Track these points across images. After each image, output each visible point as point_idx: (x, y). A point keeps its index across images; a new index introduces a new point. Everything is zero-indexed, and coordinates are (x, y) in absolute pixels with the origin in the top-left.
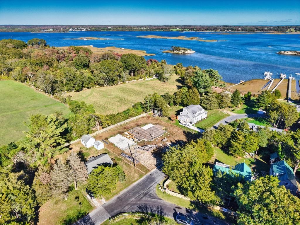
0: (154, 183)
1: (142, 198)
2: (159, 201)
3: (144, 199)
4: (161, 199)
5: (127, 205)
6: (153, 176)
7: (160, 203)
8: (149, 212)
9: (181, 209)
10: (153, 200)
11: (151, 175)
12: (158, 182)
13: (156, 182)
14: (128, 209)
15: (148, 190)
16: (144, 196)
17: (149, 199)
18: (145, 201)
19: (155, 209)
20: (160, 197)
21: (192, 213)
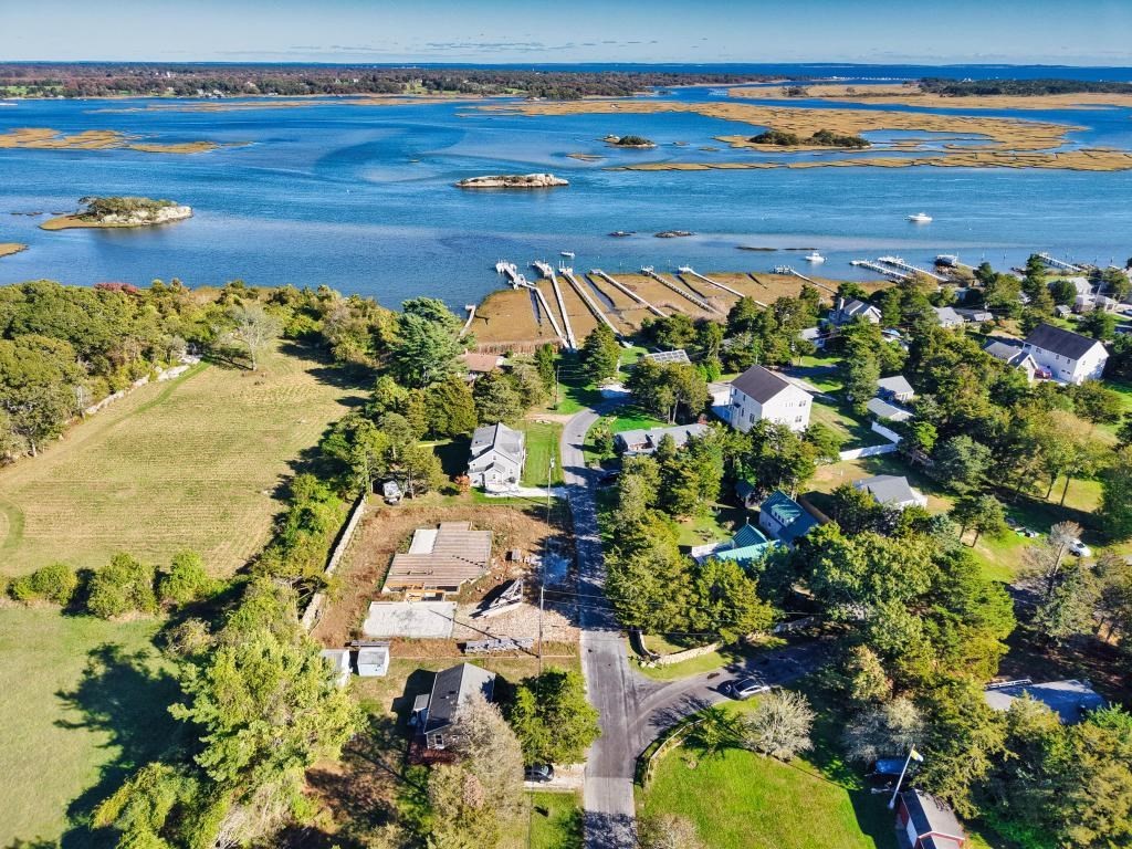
0: (618, 663)
1: (636, 704)
2: (669, 687)
3: (642, 705)
4: (670, 683)
5: (629, 737)
6: (599, 651)
7: (677, 690)
8: (680, 718)
9: (718, 674)
10: (659, 693)
11: (590, 651)
12: (624, 657)
13: (621, 658)
14: (640, 742)
15: (626, 684)
16: (635, 699)
17: (652, 697)
18: (649, 706)
19: (682, 706)
20: (663, 681)
21: (739, 667)
